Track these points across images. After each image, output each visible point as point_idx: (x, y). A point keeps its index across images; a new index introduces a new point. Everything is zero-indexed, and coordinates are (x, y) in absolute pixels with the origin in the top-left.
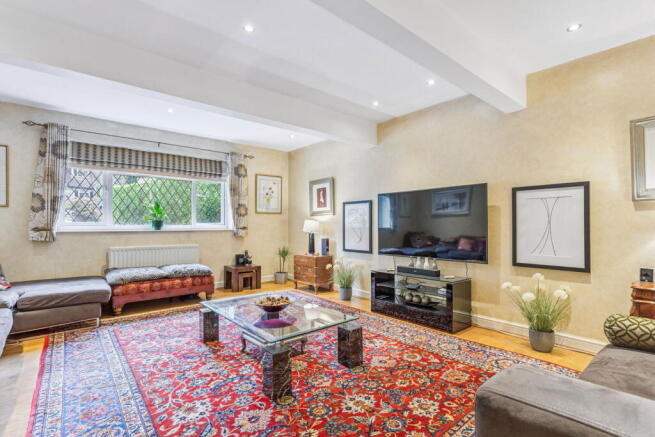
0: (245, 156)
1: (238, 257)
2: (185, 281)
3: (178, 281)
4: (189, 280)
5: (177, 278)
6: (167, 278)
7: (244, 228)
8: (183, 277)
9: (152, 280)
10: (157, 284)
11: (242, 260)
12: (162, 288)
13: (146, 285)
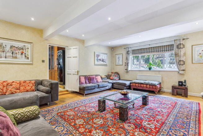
0: (184, 39)
1: (179, 82)
2: (147, 86)
3: (145, 85)
4: (148, 86)
5: (145, 84)
6: (142, 84)
7: (183, 70)
8: (147, 84)
9: (138, 83)
10: (139, 85)
11: (181, 84)
12: (141, 86)
13: (137, 85)
